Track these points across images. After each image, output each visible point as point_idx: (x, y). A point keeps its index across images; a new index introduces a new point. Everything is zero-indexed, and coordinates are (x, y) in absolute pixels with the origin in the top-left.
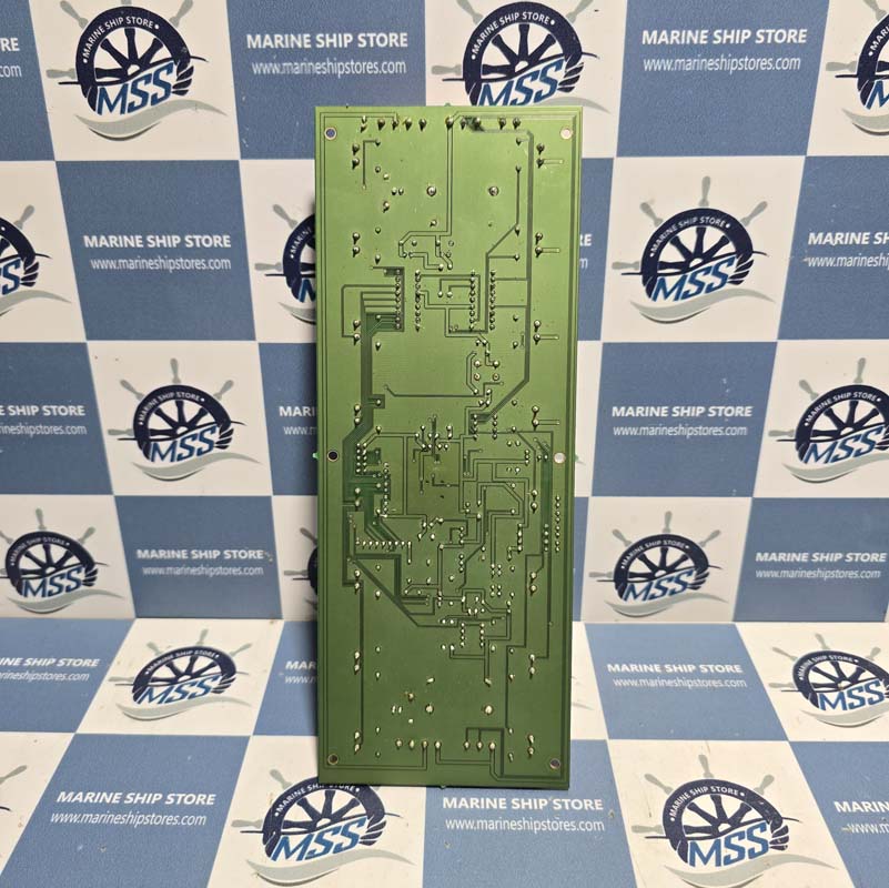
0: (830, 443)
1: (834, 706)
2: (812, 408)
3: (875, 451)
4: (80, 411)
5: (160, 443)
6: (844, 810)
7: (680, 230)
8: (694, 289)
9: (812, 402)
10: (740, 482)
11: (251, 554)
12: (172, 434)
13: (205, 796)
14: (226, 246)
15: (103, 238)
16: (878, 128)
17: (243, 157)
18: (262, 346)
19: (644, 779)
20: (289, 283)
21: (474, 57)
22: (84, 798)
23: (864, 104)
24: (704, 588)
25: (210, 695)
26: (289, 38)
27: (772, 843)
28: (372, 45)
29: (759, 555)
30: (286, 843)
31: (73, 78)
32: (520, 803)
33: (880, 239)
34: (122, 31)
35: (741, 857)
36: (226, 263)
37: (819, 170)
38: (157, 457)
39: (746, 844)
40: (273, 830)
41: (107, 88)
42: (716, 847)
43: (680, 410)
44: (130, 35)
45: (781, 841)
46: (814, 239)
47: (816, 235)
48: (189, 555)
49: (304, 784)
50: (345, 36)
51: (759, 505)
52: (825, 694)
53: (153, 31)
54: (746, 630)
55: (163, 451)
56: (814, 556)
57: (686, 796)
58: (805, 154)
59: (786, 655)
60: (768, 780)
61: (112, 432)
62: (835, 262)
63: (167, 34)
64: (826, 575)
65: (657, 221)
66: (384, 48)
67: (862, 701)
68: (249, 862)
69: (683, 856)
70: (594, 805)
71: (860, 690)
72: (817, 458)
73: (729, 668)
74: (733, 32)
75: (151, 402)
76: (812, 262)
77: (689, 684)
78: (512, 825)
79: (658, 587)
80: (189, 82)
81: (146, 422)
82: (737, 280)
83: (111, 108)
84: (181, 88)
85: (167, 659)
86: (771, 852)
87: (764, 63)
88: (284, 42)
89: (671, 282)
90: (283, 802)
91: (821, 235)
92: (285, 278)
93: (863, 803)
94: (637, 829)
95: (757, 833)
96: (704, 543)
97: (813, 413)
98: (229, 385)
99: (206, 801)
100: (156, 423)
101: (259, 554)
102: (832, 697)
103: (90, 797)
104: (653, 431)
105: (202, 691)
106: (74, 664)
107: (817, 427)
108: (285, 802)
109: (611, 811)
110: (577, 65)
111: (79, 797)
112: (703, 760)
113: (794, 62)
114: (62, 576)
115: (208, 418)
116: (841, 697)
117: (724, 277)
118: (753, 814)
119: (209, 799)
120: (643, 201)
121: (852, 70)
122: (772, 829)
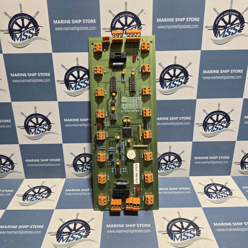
0: (212, 126)
1: (215, 198)
2: (207, 117)
3: (224, 128)
4: (10, 121)
5: (32, 130)
6: (216, 225)
7: (169, 70)
8: (174, 86)
9: (207, 115)
10: (189, 137)
11: (57, 160)
12: (35, 127)
13: (41, 226)
14: (49, 76)
15: (16, 74)
16: (219, 43)
17: (53, 52)
18: (59, 102)
19: (162, 218)
20: (66, 86)
21: (113, 26)
22: (7, 227)
23: (215, 36)
24: (181, 167)
25: (44, 199)
26: (65, 21)
27: (196, 234)
28: (86, 23)
29: (195, 157)
30: (62, 238)
31: (7, 32)
32: (128, 225)
33: (222, 72)
34: (20, 19)
35: (187, 238)
36: (49, 80)
37: (205, 54)
38: (31, 133)
39: (189, 235)
40: (59, 235)
41: (17, 34)
42: (181, 236)
43: (171, 118)
44: (23, 21)
45: (198, 234)
46: (204, 72)
47: (205, 71)
48: (40, 160)
49: (69, 222)
50: (79, 20)
51: (194, 144)
52: (213, 195)
53: (29, 19)
54: (192, 178)
55: (33, 132)
56: (210, 157)
57: (174, 222)
58: (201, 50)
59: (202, 184)
60: (196, 218)
61: (18, 127)
62: (210, 78)
63: (32, 20)
64: (213, 163)
65: (163, 68)
66: (90, 23)
67: (222, 196)
68: (52, 243)
69: (172, 238)
70: (148, 226)
71: (222, 193)
72: (209, 131)
73: (187, 188)
74: (180, 18)
75: (29, 118)
76: (204, 78)
77: (176, 193)
78: (125, 231)
79: (168, 167)
80: (38, 33)
81: (28, 124)
82: (185, 83)
83: (18, 40)
84: (36, 34)
85: (33, 189)
86: (196, 237)
87: (189, 26)
88: (63, 22)
89: (167, 84)
90: (62, 227)
91: (206, 71)
92: (65, 84)
93: (221, 223)
94: (159, 232)
95: (192, 232)
96: (180, 154)
97: (207, 118)
98: (50, 113)
99: (41, 227)
100: (30, 124)
101: (59, 160)
102: (214, 195)
103: (9, 227)
104: (165, 124)
105: (42, 198)
106: (7, 191)
107: (208, 122)
108: (63, 227)
109: (153, 227)
110: (140, 28)
111: (6, 227)
112: (178, 213)
113: (196, 26)
114: (5, 167)
115: (45, 122)
116: (217, 195)
117: (181, 82)
118: (191, 227)
119: (42, 226)
120: (159, 63)
121: (211, 28)
122: (196, 231)
